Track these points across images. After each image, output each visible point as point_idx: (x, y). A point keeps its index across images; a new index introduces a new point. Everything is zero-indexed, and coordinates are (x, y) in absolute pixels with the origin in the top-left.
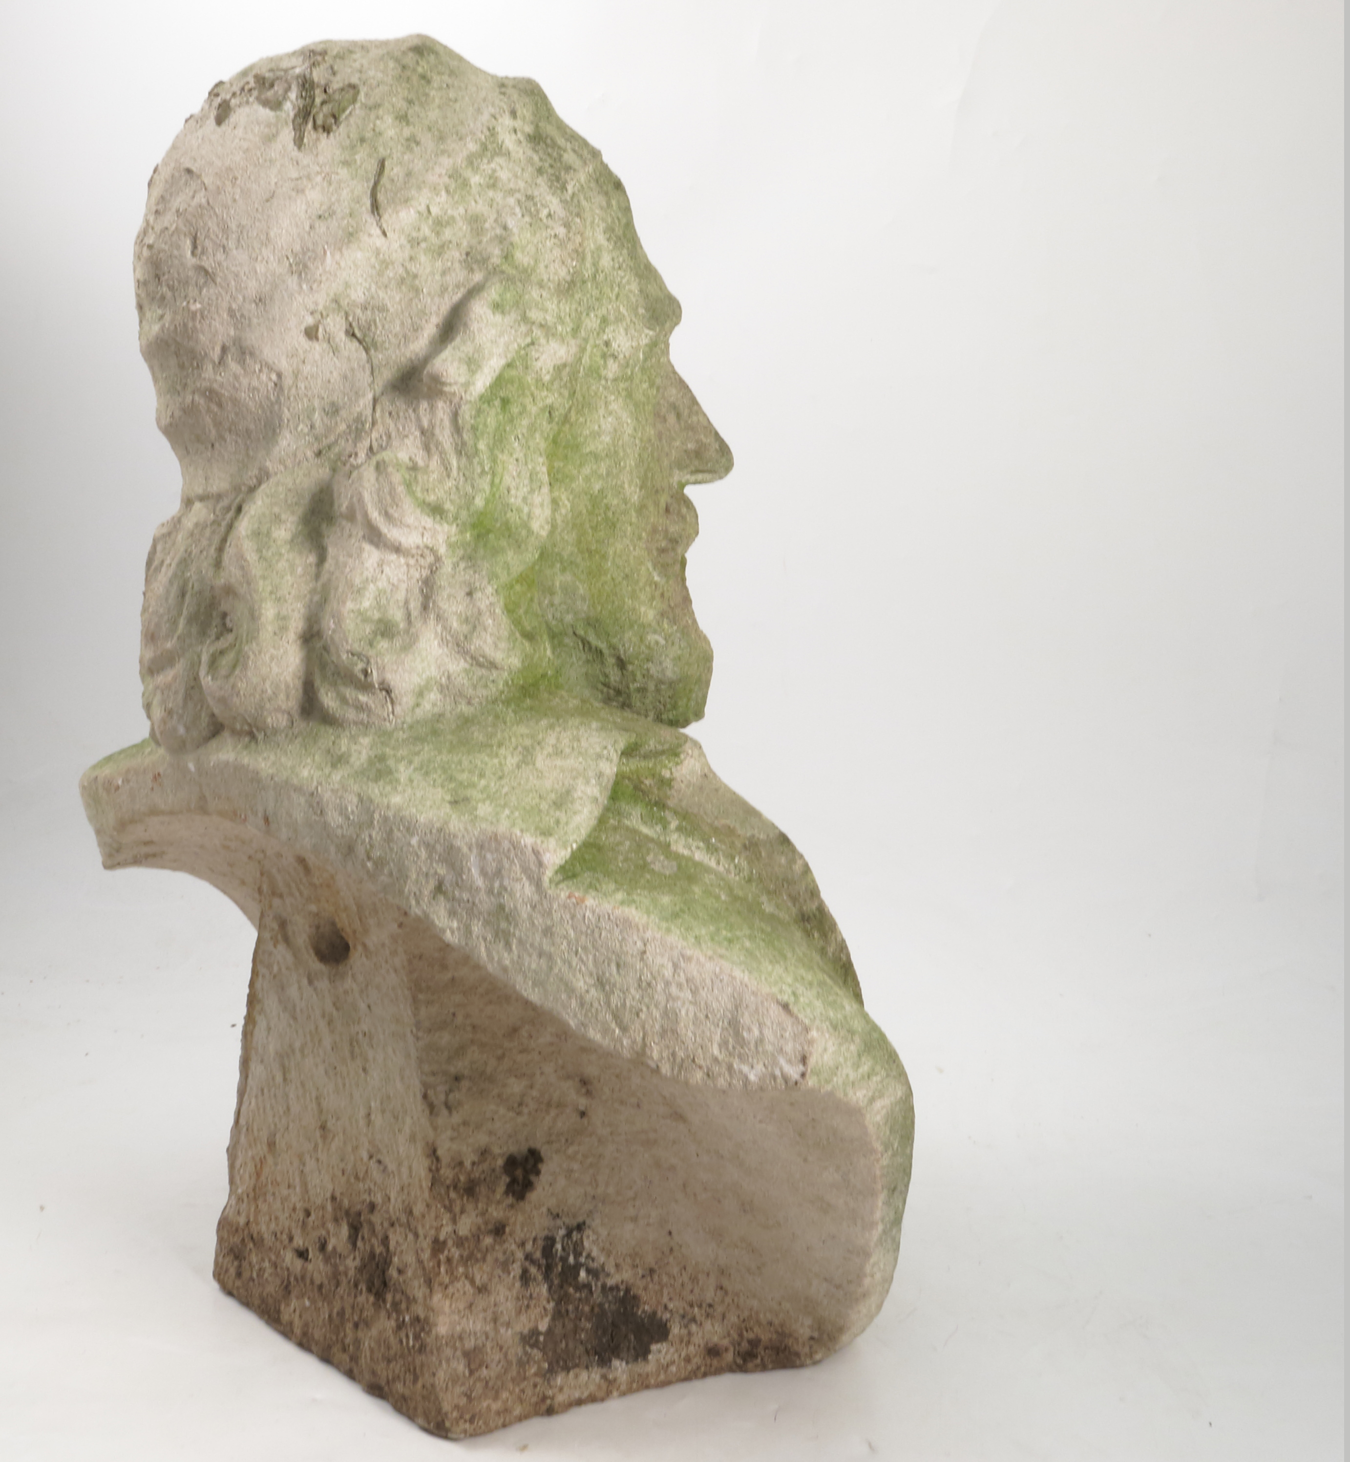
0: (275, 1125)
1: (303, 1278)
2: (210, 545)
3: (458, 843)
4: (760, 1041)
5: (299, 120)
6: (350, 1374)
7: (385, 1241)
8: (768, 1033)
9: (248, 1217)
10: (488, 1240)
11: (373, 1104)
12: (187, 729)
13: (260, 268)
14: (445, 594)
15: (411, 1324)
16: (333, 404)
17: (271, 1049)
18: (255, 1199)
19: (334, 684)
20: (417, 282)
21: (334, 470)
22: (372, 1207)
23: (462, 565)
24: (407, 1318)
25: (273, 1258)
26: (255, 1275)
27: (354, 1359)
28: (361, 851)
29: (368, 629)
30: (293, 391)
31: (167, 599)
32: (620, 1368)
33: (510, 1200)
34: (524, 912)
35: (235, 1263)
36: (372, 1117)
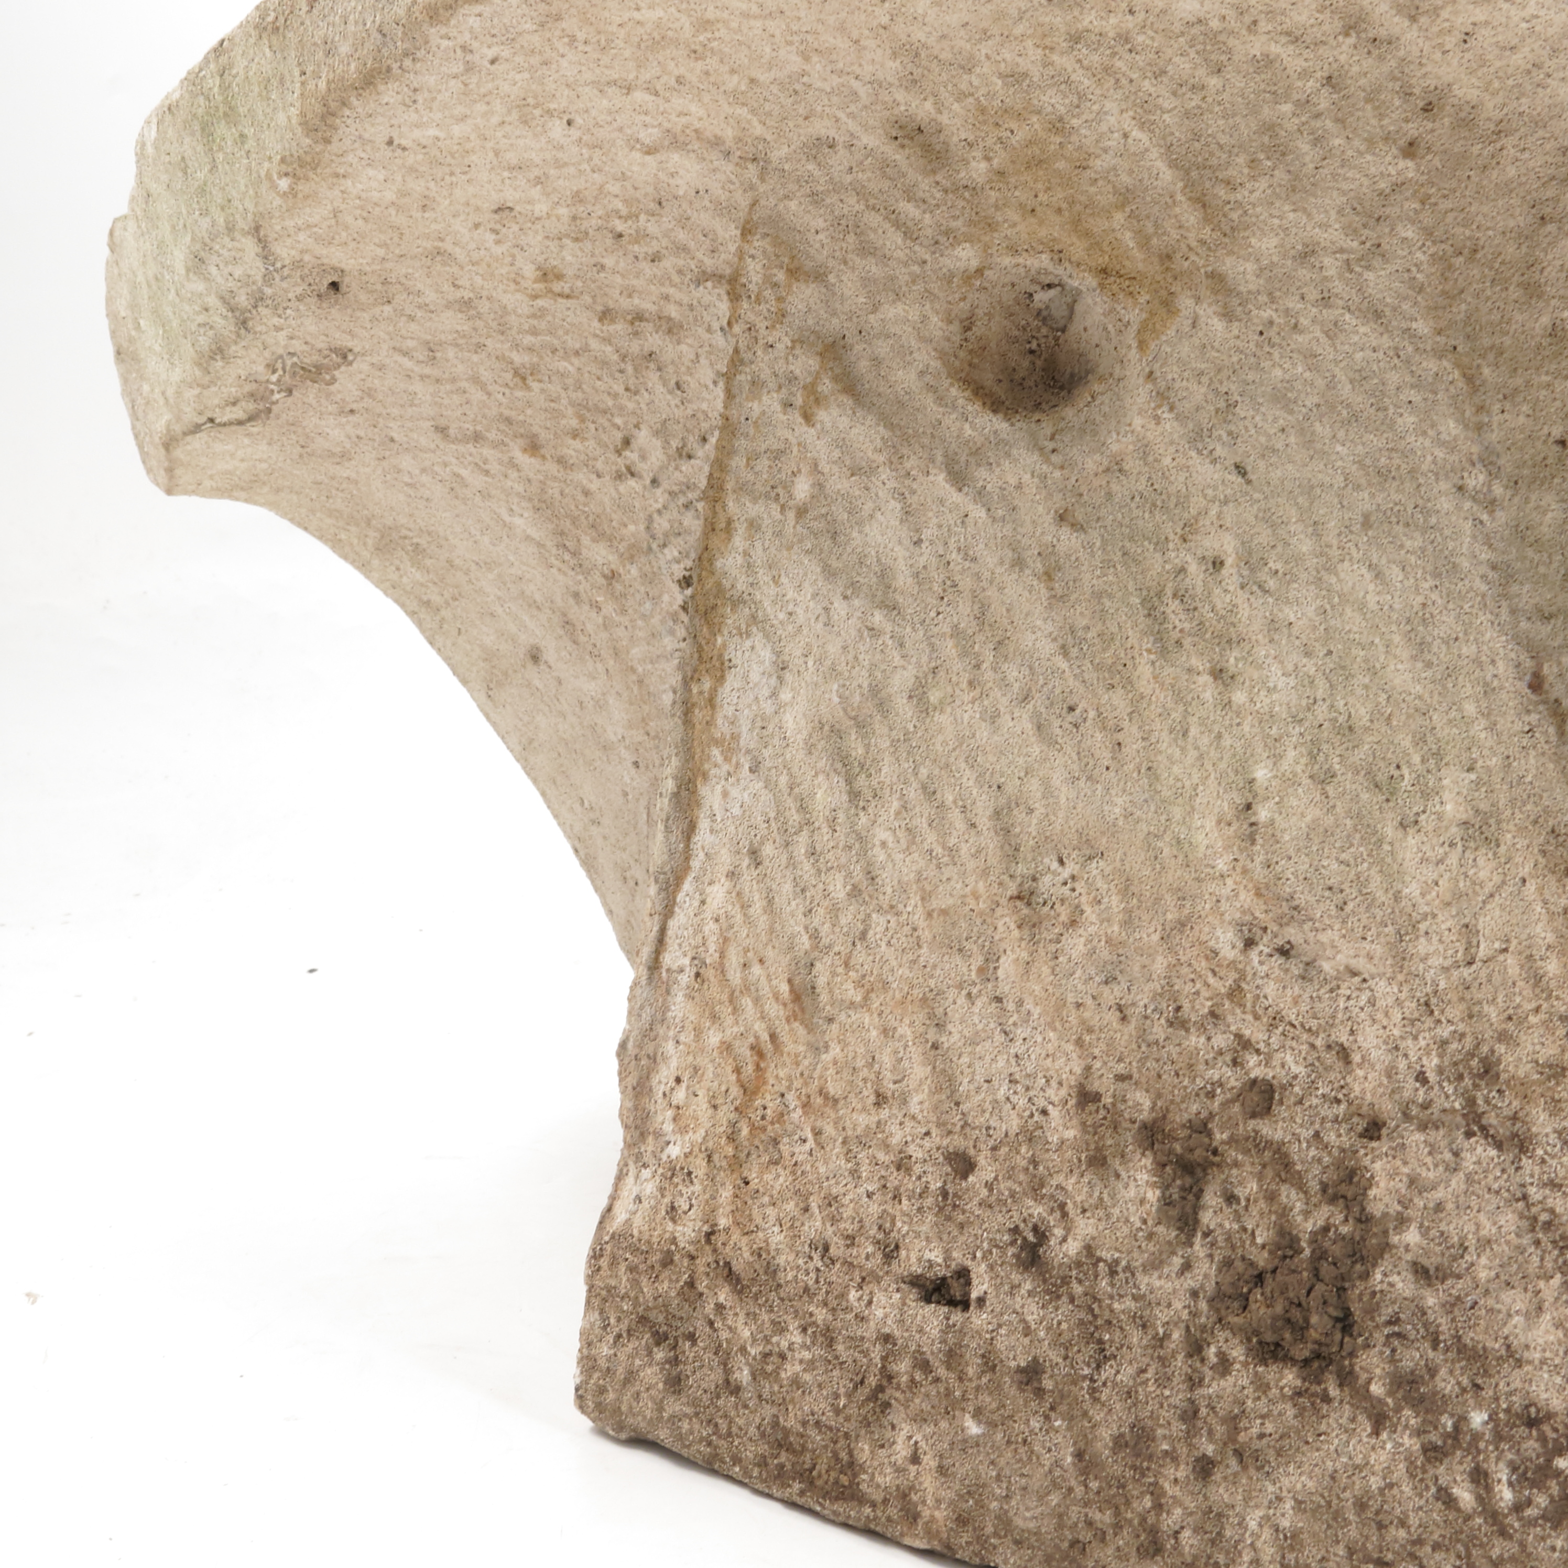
0: (815, 936)
1: (953, 1357)
9: (709, 1218)
15: (1499, 1437)
18: (736, 1163)
22: (1263, 1097)
24: (1478, 1419)
25: (821, 1315)
26: (743, 1375)
35: (660, 1355)
36: (1263, 813)
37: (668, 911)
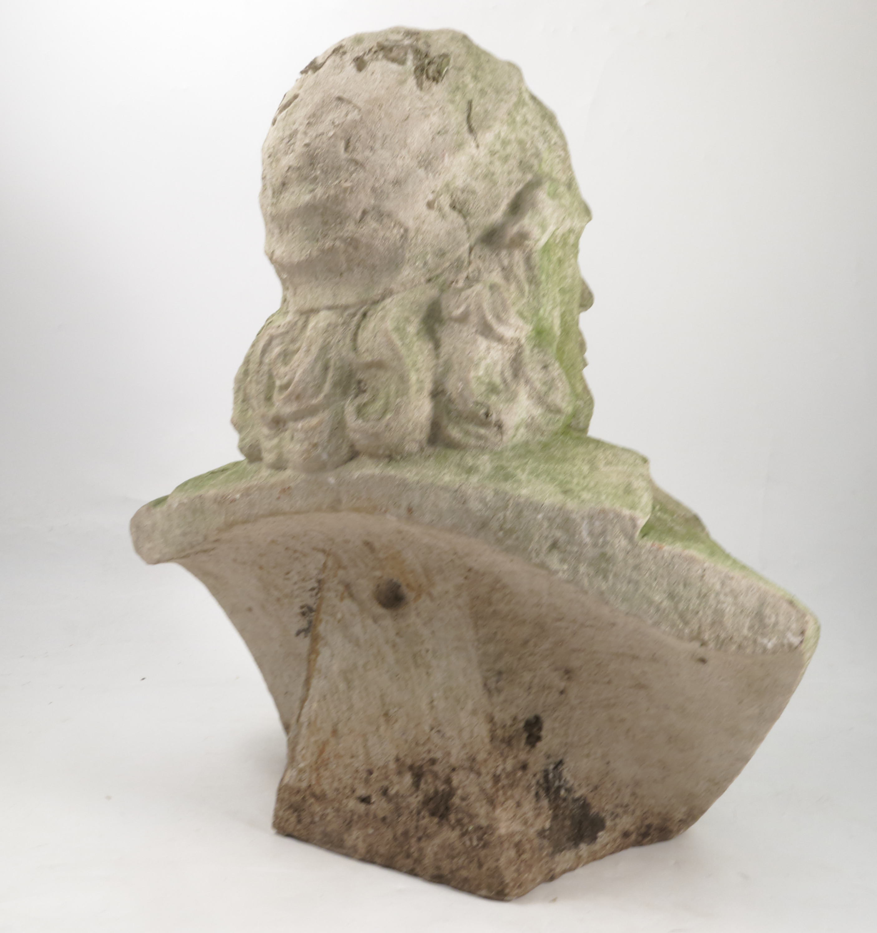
0: (338, 718)
1: (367, 815)
2: (344, 338)
3: (574, 516)
4: (776, 624)
5: (418, 73)
6: (412, 873)
7: (448, 781)
8: (782, 619)
9: (310, 781)
10: (519, 774)
11: (435, 695)
12: (330, 455)
13: (399, 162)
14: (530, 366)
15: (474, 831)
16: (440, 250)
17: (335, 668)
18: (317, 769)
19: (457, 423)
20: (495, 177)
21: (442, 291)
22: (433, 762)
23: (536, 351)
24: (470, 828)
25: (336, 805)
26: (316, 819)
27: (418, 861)
28: (495, 525)
29: (483, 388)
30: (414, 241)
31: (312, 372)
32: (584, 848)
33: (528, 748)
34: (621, 556)
35: (296, 814)
36: (435, 703)
37: (302, 708)
